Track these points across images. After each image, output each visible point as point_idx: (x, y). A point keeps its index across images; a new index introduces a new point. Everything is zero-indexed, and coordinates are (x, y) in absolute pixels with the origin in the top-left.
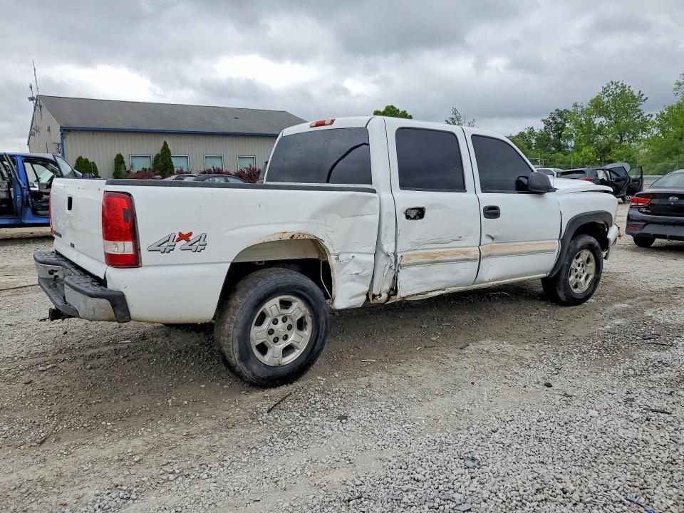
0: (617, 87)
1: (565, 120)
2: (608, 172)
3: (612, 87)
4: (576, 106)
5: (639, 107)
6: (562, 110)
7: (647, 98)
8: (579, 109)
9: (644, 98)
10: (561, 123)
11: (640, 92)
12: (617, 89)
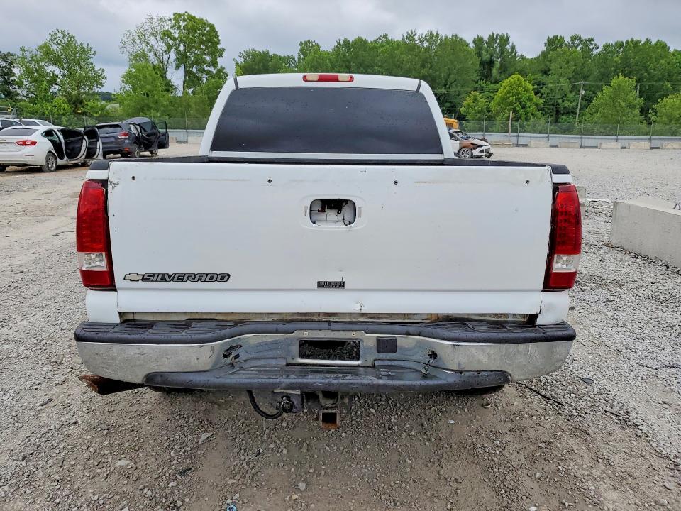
0: (64, 36)
1: (11, 64)
2: (138, 127)
3: (59, 35)
4: (24, 50)
5: (90, 60)
6: (6, 53)
7: (95, 52)
8: (28, 55)
9: (93, 51)
10: (5, 67)
11: (88, 45)
12: (65, 39)
